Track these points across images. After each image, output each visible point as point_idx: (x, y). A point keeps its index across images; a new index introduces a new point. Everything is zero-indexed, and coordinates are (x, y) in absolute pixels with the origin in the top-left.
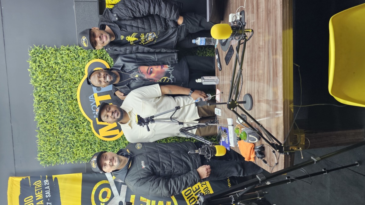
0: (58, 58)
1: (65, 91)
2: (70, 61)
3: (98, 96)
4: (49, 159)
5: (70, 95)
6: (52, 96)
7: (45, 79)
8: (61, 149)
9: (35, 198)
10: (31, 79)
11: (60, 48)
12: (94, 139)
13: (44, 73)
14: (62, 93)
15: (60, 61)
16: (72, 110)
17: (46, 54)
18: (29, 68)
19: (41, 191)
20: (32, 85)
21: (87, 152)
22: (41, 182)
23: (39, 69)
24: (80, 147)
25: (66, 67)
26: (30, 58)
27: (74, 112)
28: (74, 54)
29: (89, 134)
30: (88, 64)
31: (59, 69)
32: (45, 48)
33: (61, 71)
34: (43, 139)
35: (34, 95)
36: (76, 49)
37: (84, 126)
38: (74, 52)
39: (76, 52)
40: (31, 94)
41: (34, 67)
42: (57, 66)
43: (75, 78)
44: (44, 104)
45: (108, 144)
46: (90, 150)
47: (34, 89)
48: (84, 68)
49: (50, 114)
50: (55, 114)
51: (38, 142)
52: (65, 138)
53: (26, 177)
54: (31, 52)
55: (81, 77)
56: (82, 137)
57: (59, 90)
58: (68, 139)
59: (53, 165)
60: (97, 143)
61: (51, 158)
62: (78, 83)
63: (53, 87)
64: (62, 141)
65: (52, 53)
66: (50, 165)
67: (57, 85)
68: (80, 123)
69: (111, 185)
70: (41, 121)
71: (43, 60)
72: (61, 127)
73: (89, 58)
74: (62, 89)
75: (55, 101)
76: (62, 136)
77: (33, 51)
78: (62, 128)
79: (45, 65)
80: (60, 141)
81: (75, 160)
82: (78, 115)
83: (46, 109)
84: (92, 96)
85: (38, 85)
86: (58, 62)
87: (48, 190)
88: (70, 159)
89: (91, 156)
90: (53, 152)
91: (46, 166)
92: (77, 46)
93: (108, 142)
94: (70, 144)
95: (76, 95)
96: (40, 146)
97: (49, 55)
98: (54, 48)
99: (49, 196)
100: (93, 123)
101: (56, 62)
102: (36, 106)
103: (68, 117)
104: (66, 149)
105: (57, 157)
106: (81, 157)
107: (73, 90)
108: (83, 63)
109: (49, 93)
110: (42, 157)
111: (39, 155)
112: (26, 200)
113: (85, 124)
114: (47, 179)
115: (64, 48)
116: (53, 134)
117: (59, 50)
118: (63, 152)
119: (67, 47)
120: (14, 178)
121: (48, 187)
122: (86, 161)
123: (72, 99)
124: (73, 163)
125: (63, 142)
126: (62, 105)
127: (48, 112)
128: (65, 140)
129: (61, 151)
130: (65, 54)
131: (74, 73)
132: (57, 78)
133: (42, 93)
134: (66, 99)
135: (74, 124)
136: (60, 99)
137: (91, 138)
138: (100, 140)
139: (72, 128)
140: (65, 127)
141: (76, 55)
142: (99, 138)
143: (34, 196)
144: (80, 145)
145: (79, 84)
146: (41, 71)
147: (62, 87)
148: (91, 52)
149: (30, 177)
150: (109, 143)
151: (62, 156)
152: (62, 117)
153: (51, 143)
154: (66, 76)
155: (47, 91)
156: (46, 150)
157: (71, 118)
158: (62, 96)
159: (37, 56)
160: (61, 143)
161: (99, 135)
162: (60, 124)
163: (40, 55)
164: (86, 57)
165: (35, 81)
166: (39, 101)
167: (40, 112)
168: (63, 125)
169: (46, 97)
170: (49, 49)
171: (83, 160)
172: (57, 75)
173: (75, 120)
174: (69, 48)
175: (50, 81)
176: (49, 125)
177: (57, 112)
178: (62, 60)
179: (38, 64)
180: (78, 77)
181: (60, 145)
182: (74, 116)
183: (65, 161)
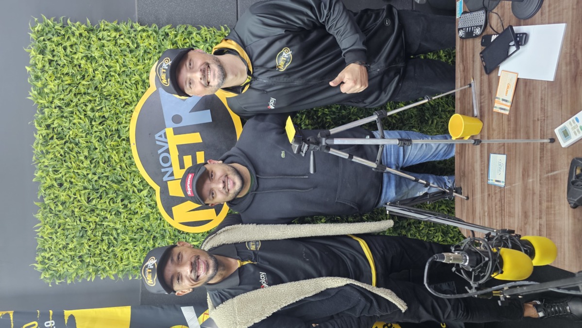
0: (93, 49)
1: (103, 119)
2: (119, 54)
3: (175, 134)
4: (61, 269)
5: (115, 130)
6: (76, 128)
7: (63, 90)
8: (90, 246)
10: (32, 89)
11: (99, 27)
13: (60, 77)
14: (98, 123)
15: (96, 54)
16: (117, 161)
17: (69, 38)
18: (29, 65)
20: (32, 102)
23: (51, 68)
24: (131, 244)
25: (109, 67)
26: (33, 43)
27: (121, 166)
28: (128, 41)
29: (151, 215)
31: (95, 70)
32: (67, 24)
33: (99, 77)
34: (51, 222)
35: (36, 124)
36: (132, 31)
37: (141, 198)
39: (132, 36)
40: (29, 123)
41: (39, 62)
42: (89, 65)
43: (128, 92)
44: (57, 145)
45: (191, 239)
47: (38, 112)
48: (148, 72)
49: (70, 168)
50: (79, 169)
51: (38, 228)
52: (100, 223)
54: (36, 29)
55: (140, 90)
56: (136, 221)
57: (92, 117)
58: (106, 224)
59: (69, 282)
60: (168, 235)
61: (66, 266)
62: (134, 104)
63: (79, 108)
64: (93, 226)
65: (81, 35)
66: (63, 281)
67: (87, 104)
68: (134, 192)
70: (49, 182)
71: (60, 49)
72: (91, 198)
73: (159, 52)
74: (97, 114)
75: (81, 140)
76: (93, 219)
77: (39, 27)
78: (93, 199)
79: (63, 62)
80: (88, 229)
81: (118, 273)
82: (130, 173)
83: (61, 155)
84: (162, 133)
85: (45, 102)
86: (93, 55)
88: (108, 268)
90: (70, 253)
91: (53, 284)
92: (134, 24)
93: (191, 235)
94: (108, 236)
95: (127, 128)
96: (42, 237)
97: (73, 39)
98: (86, 25)
100: (161, 192)
101: (89, 56)
102: (39, 149)
103: (107, 177)
104: (100, 246)
105: (80, 263)
106: (130, 266)
107: (123, 118)
108: (146, 62)
109: (68, 121)
110: (45, 262)
111: (39, 259)
113: (145, 192)
115: (107, 25)
116: (73, 212)
117: (97, 30)
118: (92, 254)
119: (115, 24)
123: (119, 137)
124: (112, 278)
125: (93, 230)
126: (97, 149)
127: (65, 162)
128: (98, 226)
129: (89, 250)
130: (109, 38)
131: (126, 82)
132: (88, 89)
133: (54, 120)
134: (107, 136)
135: (121, 193)
136: (93, 136)
137: (155, 224)
138: (175, 230)
139: (115, 200)
140: (101, 199)
141: (133, 43)
142: (172, 227)
144: (131, 240)
145: (136, 105)
146: (53, 73)
147: (98, 111)
148: (164, 38)
150: (193, 238)
151: (89, 262)
152: (94, 176)
153: (66, 233)
154: (109, 87)
155: (66, 117)
156: (55, 247)
157: (114, 179)
158: (97, 130)
159: (49, 40)
160: (89, 232)
161: (173, 218)
162: (89, 190)
163: (55, 39)
164: (152, 49)
165: (39, 94)
166: (46, 138)
167: (46, 161)
168: (95, 194)
169: (62, 129)
170: (74, 26)
171: (136, 273)
172: (88, 83)
173: (122, 184)
174: (119, 26)
175: (73, 95)
176: (66, 192)
177: (85, 164)
178: (101, 51)
179: (50, 57)
180: (133, 91)
181: (88, 238)
182: (120, 176)
183: (95, 274)
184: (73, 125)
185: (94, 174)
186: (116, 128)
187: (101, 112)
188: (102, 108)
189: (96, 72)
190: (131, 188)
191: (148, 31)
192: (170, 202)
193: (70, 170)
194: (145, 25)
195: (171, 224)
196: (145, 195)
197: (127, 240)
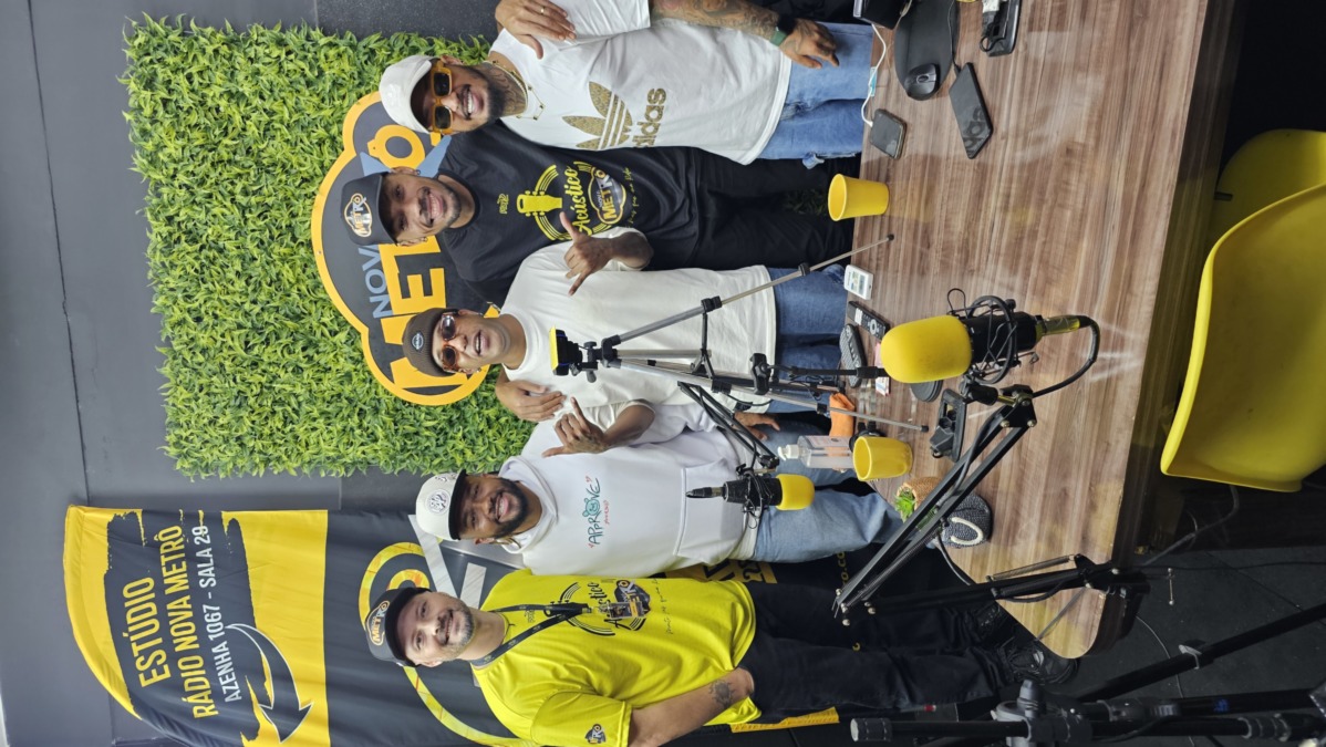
0: (240, 77)
1: (265, 208)
2: (288, 89)
4: (208, 455)
5: (287, 227)
6: (218, 221)
7: (192, 156)
8: (253, 422)
9: (160, 587)
10: (137, 153)
11: (248, 35)
12: (373, 395)
13: (184, 133)
14: (255, 215)
15: (247, 89)
16: (293, 281)
17: (195, 56)
18: (128, 110)
19: (184, 563)
20: (141, 176)
21: (345, 440)
22: (183, 532)
23: (167, 116)
24: (322, 421)
25: (271, 113)
26: (132, 67)
27: (299, 290)
28: (302, 65)
29: (354, 373)
30: (355, 106)
31: (245, 118)
32: (191, 30)
33: (252, 129)
34: (187, 381)
35: (149, 216)
36: (309, 45)
37: (335, 345)
38: (302, 54)
39: (310, 55)
40: (137, 212)
41: (145, 103)
42: (234, 110)
43: (306, 160)
44: (188, 253)
45: (423, 416)
46: (358, 432)
47: (150, 193)
48: (340, 122)
49: (210, 292)
50: (228, 293)
51: (168, 389)
52: (268, 385)
53: (128, 511)
54: (136, 43)
55: (328, 157)
56: (330, 383)
57: (244, 203)
58: (277, 386)
59: (222, 476)
60: (383, 408)
61: (215, 452)
62: (317, 181)
63: (221, 189)
64: (254, 393)
65: (216, 51)
66: (212, 474)
67: (235, 181)
68: (323, 334)
69: (429, 563)
70: (178, 315)
71: (181, 77)
72: (251, 344)
73: (360, 84)
74: (253, 200)
75: (229, 245)
76: (256, 378)
77: (141, 39)
78: (255, 345)
79: (187, 102)
80: (249, 394)
81: (302, 466)
82: (316, 302)
85: (162, 177)
86: (241, 90)
87: (206, 560)
88: (285, 458)
89: (359, 453)
90: (222, 432)
91: (197, 477)
92: (312, 32)
93: (423, 409)
94: (283, 405)
95: (307, 224)
96: (174, 405)
97: (204, 61)
98: (225, 33)
99: (212, 582)
100: (370, 337)
101: (234, 91)
102: (157, 258)
103: (277, 309)
104: (270, 423)
105: (238, 448)
106: (322, 457)
107: (298, 206)
108: (337, 103)
109: (204, 211)
110: (181, 445)
111: (171, 438)
112: (130, 591)
113: (342, 336)
114: (201, 522)
115: (263, 35)
116: (222, 365)
117: (245, 41)
118: (258, 434)
119: (277, 30)
120: (85, 512)
121: (207, 553)
122: (343, 472)
123: (294, 239)
124: (293, 473)
125: (257, 396)
126: (254, 259)
127: (202, 279)
128: (265, 390)
129: (252, 428)
130: (267, 60)
131: (301, 141)
132: (235, 153)
133: (179, 209)
134: (272, 237)
135: (300, 337)
136: (249, 237)
137: (362, 388)
138: (396, 399)
139: (292, 348)
140: (268, 344)
141: (311, 69)
142: (388, 393)
143: (159, 579)
144: (322, 413)
145: (320, 183)
146: (172, 124)
147: (254, 193)
148: (369, 58)
149: (143, 513)
150: (427, 414)
151: (254, 447)
152: (253, 306)
153: (214, 400)
154: (271, 150)
155: (200, 204)
156: (196, 422)
157: (288, 312)
158: (254, 227)
159: (159, 60)
160: (251, 400)
161: (392, 381)
162: (247, 330)
163: (170, 60)
164: (347, 79)
165: (150, 162)
166: (168, 239)
167: (171, 280)
168: (257, 336)
169: (195, 225)
170: (204, 36)
171: (330, 467)
172: (235, 142)
173: (302, 321)
174: (284, 37)
175: (209, 165)
176: (209, 331)
177: (236, 285)
178: (254, 82)
179: (164, 94)
180: (315, 157)
181: (250, 409)
182: (298, 307)
183: (266, 466)
184: (212, 218)
185: (254, 302)
186: (288, 223)
187: (260, 195)
188: (260, 189)
189: (248, 122)
190: (318, 327)
191: (336, 45)
192: (386, 355)
193: (212, 296)
194: (331, 35)
195: (389, 389)
196: (343, 341)
197: (316, 414)
